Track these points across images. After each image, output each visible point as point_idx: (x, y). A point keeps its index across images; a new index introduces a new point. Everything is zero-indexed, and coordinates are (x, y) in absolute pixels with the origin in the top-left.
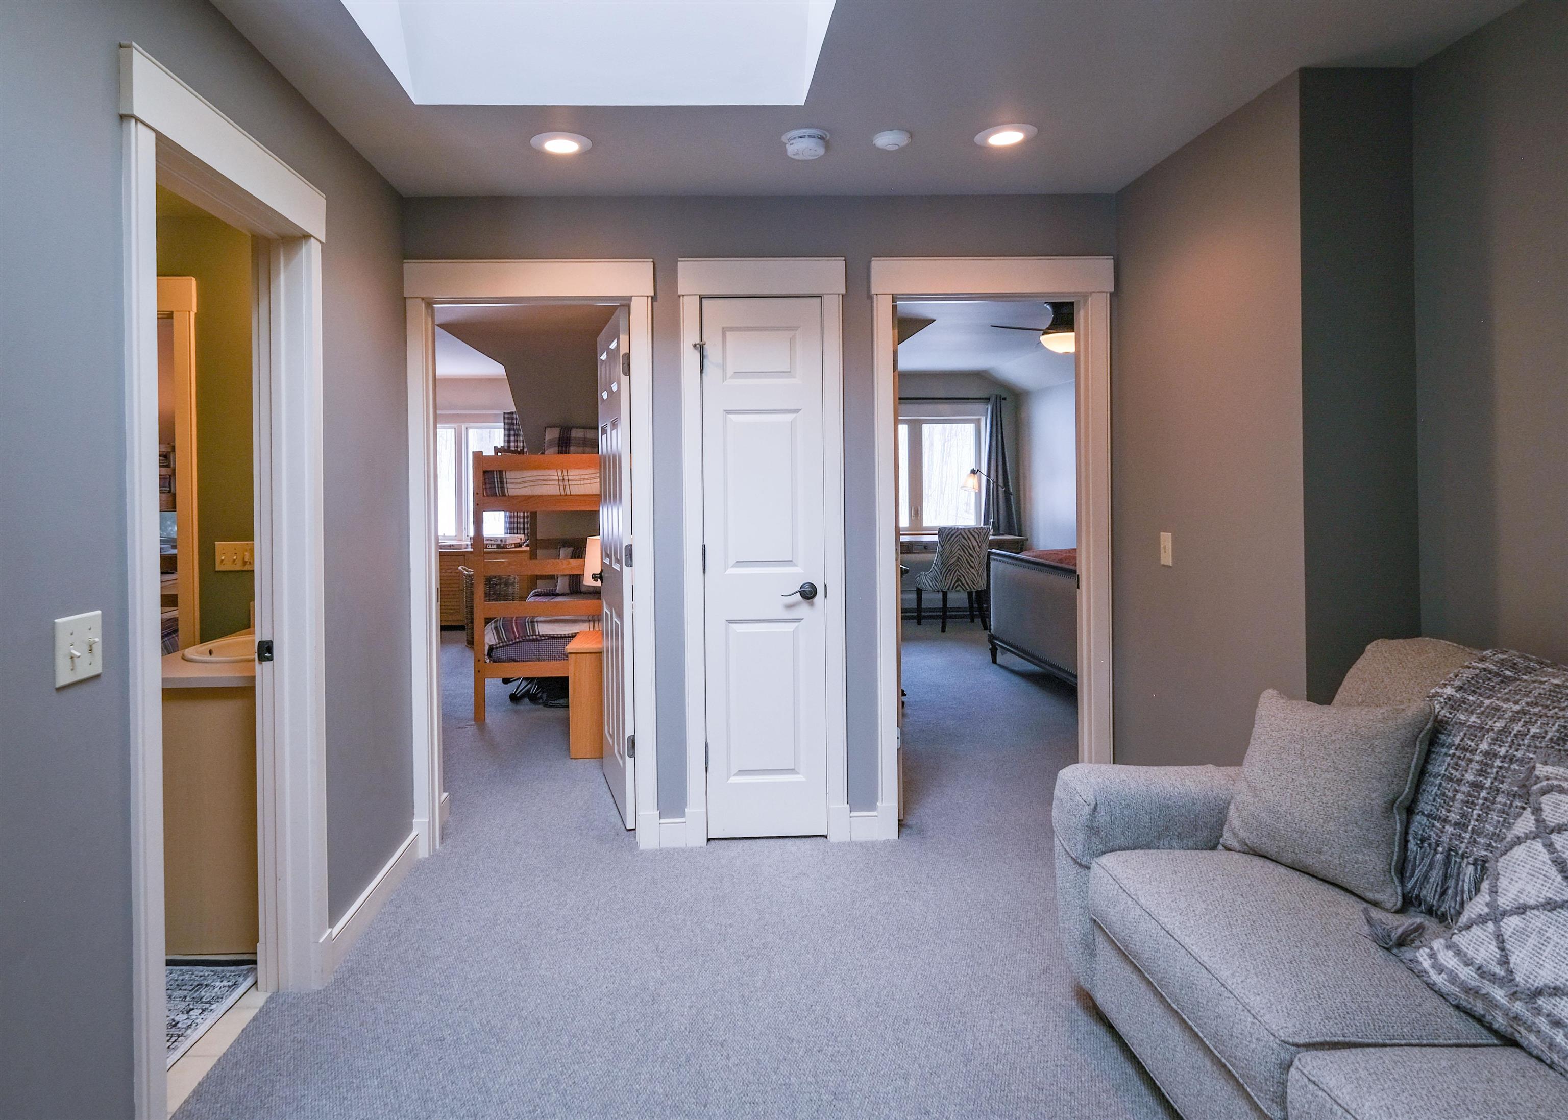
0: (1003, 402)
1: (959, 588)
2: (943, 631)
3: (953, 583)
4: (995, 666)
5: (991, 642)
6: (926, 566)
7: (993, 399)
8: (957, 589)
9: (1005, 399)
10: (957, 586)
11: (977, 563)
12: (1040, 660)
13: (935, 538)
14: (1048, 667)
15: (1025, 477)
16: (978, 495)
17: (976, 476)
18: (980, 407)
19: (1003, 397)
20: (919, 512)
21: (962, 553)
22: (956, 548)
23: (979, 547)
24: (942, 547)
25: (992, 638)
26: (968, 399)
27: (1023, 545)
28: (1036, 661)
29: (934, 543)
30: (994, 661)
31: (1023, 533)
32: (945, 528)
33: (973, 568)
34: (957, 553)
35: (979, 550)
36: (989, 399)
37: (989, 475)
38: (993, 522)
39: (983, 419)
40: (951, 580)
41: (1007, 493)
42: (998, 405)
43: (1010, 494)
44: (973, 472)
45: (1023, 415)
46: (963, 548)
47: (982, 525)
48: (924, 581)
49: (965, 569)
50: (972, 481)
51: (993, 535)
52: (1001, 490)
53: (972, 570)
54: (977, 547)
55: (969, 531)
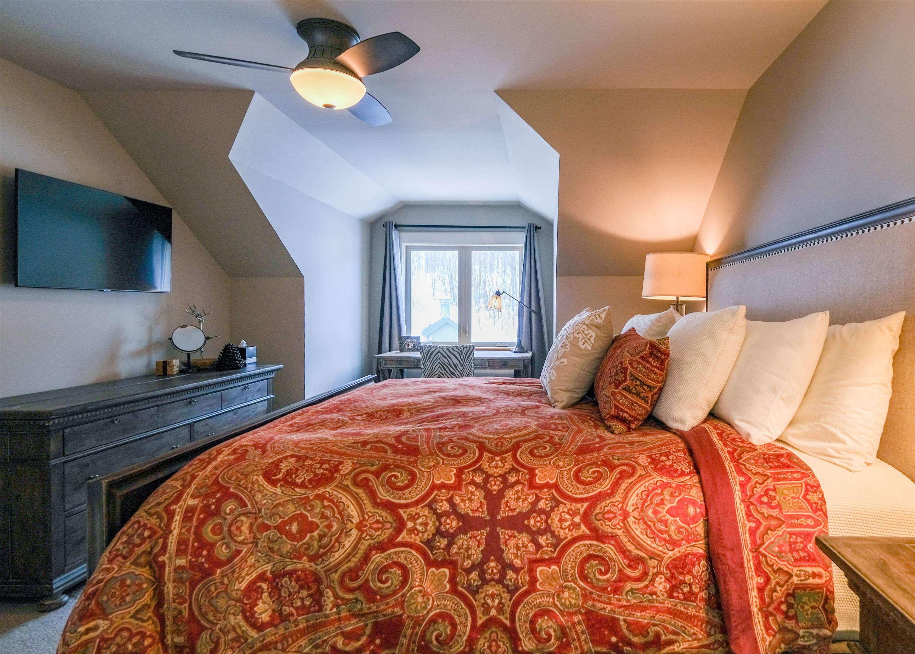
0: (539, 230)
7: (529, 229)
9: (540, 228)
17: (499, 297)
19: (537, 226)
22: (437, 365)
23: (462, 365)
26: (506, 227)
34: (438, 369)
36: (526, 229)
37: (521, 297)
42: (531, 234)
44: (498, 293)
50: (494, 302)
54: (459, 365)
55: (447, 349)
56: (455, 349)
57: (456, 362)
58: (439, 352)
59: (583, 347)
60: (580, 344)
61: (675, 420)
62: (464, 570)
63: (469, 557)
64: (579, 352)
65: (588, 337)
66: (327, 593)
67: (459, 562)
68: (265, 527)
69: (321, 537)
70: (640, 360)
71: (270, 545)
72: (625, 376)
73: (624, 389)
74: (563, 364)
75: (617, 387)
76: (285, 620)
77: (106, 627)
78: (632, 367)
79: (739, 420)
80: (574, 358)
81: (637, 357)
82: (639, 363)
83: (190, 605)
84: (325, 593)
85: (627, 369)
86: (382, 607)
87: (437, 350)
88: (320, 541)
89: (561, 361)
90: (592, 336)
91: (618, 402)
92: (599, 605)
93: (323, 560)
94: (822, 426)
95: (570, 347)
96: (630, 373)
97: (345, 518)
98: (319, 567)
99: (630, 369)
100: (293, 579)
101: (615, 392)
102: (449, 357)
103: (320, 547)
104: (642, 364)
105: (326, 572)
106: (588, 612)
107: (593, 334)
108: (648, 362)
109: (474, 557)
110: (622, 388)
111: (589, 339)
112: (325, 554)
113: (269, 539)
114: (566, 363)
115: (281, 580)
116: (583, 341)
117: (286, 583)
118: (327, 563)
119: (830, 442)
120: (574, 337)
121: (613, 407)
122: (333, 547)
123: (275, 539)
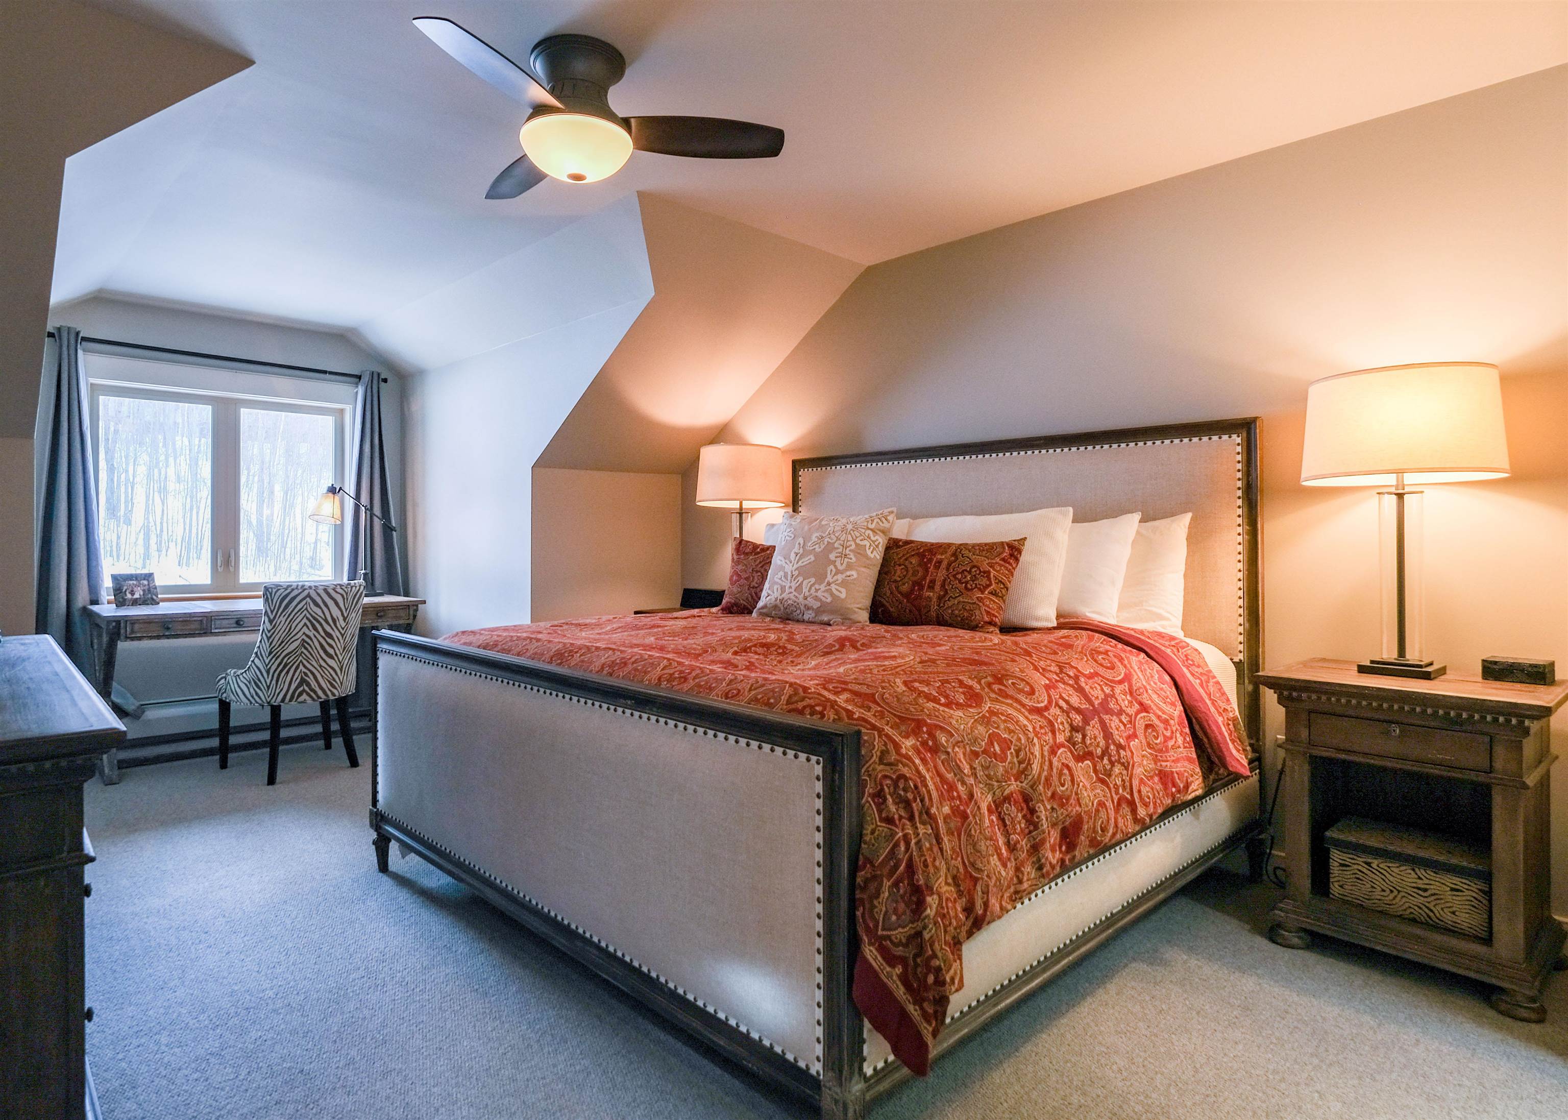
0: (382, 384)
1: (304, 696)
2: (271, 781)
3: (293, 687)
4: (385, 878)
5: (377, 828)
6: (238, 658)
7: (366, 378)
8: (301, 699)
9: (385, 381)
10: (300, 694)
11: (340, 645)
12: (460, 865)
13: (258, 605)
14: (476, 883)
15: (415, 505)
16: (339, 530)
17: (337, 498)
18: (344, 389)
19: (383, 376)
20: (232, 558)
21: (311, 633)
22: (300, 622)
23: (345, 619)
24: (271, 621)
25: (378, 820)
26: (325, 372)
27: (417, 610)
28: (450, 867)
29: (255, 614)
30: (383, 866)
31: (411, 591)
32: (278, 586)
33: (331, 657)
34: (301, 629)
35: (343, 624)
36: (359, 377)
37: (358, 497)
38: (365, 574)
39: (348, 408)
40: (290, 681)
41: (388, 529)
42: (375, 391)
43: (392, 529)
44: (332, 490)
45: (415, 407)
46: (313, 622)
47: (345, 580)
48: (234, 686)
49: (318, 661)
50: (330, 506)
51: (366, 596)
52: (377, 524)
53: (331, 662)
54: (341, 618)
55: (325, 590)
56: (339, 590)
57: (336, 612)
58: (309, 596)
59: (872, 556)
60: (869, 552)
61: (1037, 619)
62: (1098, 757)
63: (1098, 746)
64: (868, 562)
65: (876, 543)
66: (1039, 807)
67: (1094, 751)
68: (976, 754)
69: (1018, 752)
70: (1001, 562)
71: (986, 773)
72: (989, 579)
73: (991, 593)
74: (852, 578)
75: (983, 593)
76: (1014, 850)
77: (937, 902)
78: (994, 570)
79: (1089, 612)
80: (863, 569)
81: (998, 560)
82: (1001, 565)
83: (962, 858)
84: (1037, 809)
85: (989, 572)
86: (1070, 809)
87: (306, 593)
88: (1017, 756)
89: (848, 573)
90: (879, 543)
91: (989, 608)
92: (1164, 764)
93: (1025, 775)
94: (1146, 610)
95: (855, 556)
96: (994, 576)
97: (1024, 730)
98: (1024, 784)
99: (993, 573)
100: (1012, 803)
101: (981, 598)
102: (326, 605)
103: (1020, 763)
104: (1005, 567)
105: (1032, 787)
106: (1160, 771)
107: (880, 540)
108: (1009, 563)
109: (1101, 744)
110: (989, 593)
111: (877, 546)
112: (1026, 769)
113: (982, 766)
114: (855, 576)
115: (1002, 808)
116: (872, 548)
117: (1007, 810)
118: (1030, 777)
119: (1154, 622)
120: (857, 545)
121: (984, 613)
122: (1029, 760)
123: (988, 765)
